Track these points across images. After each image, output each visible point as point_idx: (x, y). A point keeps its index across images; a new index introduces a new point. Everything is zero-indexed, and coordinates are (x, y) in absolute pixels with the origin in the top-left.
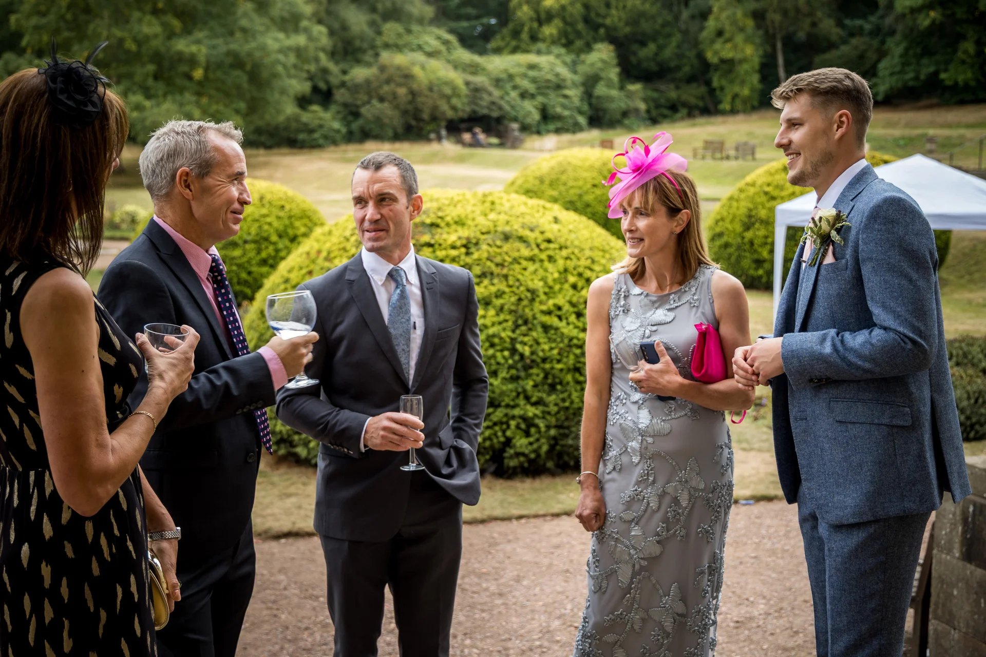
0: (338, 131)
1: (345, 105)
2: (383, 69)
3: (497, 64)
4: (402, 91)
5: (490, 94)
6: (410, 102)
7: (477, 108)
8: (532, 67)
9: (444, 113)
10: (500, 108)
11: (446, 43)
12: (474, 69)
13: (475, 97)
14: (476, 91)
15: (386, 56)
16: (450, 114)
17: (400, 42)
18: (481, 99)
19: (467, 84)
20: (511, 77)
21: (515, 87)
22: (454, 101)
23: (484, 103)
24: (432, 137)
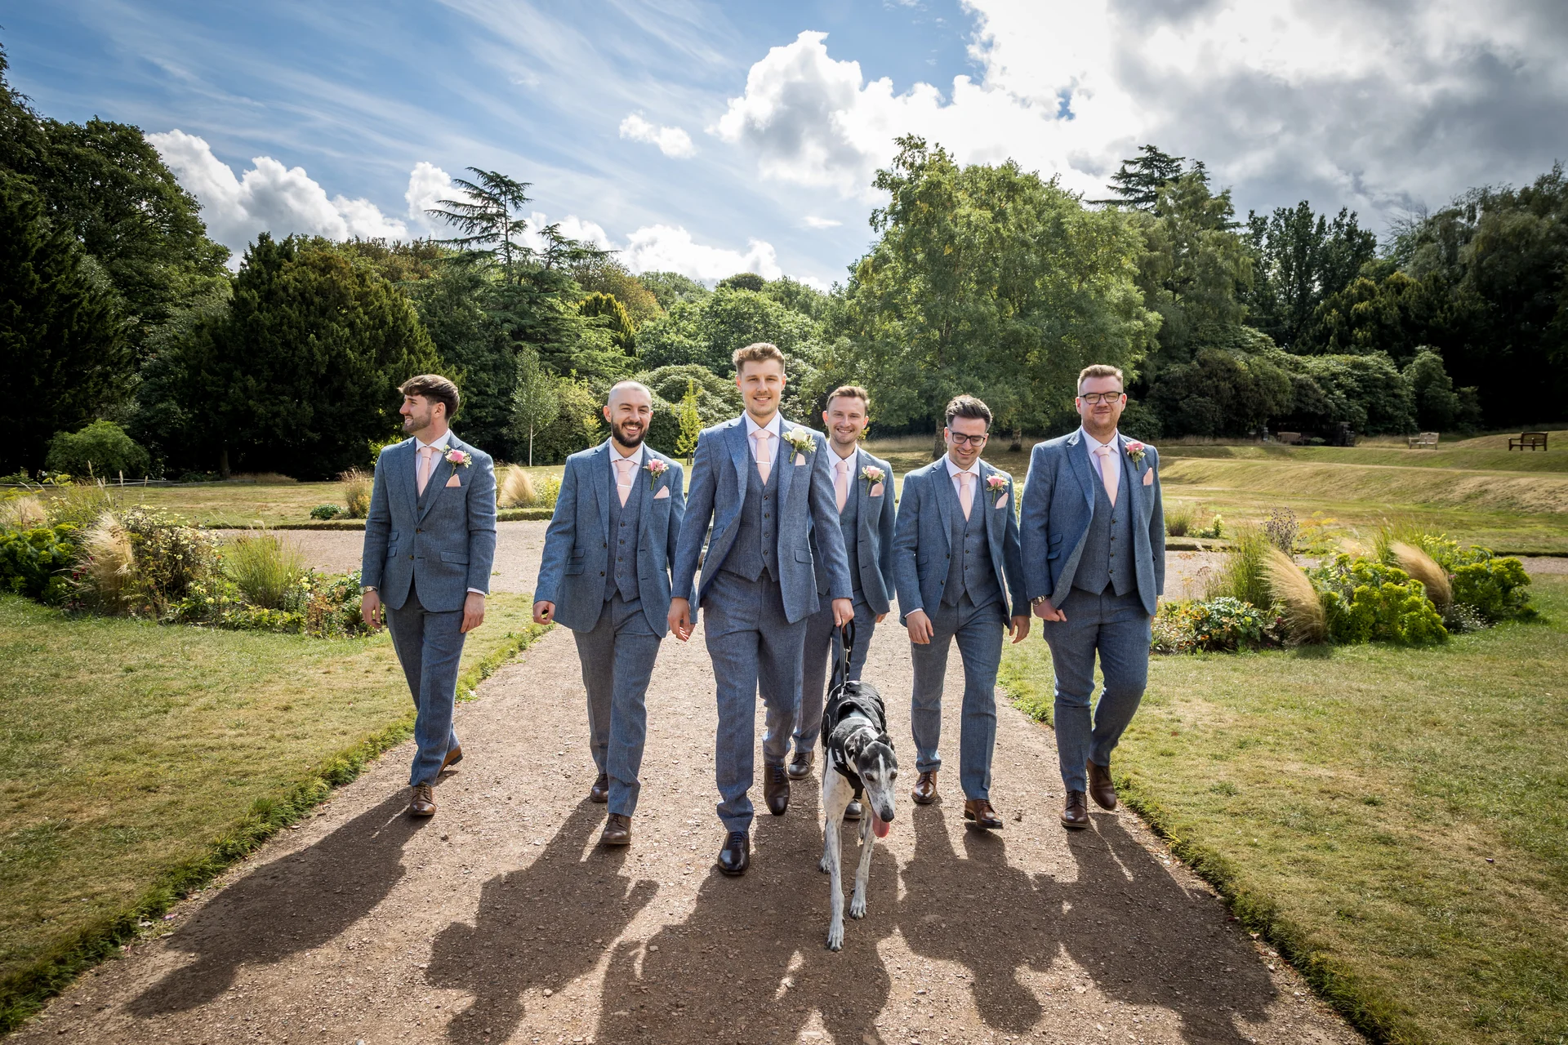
0: (1155, 425)
1: (1161, 399)
2: (1203, 364)
3: (1315, 363)
4: (1225, 385)
5: (1315, 391)
6: (1233, 398)
7: (1302, 405)
8: (1355, 366)
9: (1270, 409)
10: (1326, 406)
11: (1263, 340)
12: (1296, 367)
13: (1299, 394)
14: (1301, 387)
15: (1204, 352)
16: (1276, 410)
17: (1217, 340)
18: (1307, 396)
19: (1293, 380)
20: (1335, 376)
21: (1339, 386)
22: (1280, 396)
23: (1311, 401)
24: (1252, 433)
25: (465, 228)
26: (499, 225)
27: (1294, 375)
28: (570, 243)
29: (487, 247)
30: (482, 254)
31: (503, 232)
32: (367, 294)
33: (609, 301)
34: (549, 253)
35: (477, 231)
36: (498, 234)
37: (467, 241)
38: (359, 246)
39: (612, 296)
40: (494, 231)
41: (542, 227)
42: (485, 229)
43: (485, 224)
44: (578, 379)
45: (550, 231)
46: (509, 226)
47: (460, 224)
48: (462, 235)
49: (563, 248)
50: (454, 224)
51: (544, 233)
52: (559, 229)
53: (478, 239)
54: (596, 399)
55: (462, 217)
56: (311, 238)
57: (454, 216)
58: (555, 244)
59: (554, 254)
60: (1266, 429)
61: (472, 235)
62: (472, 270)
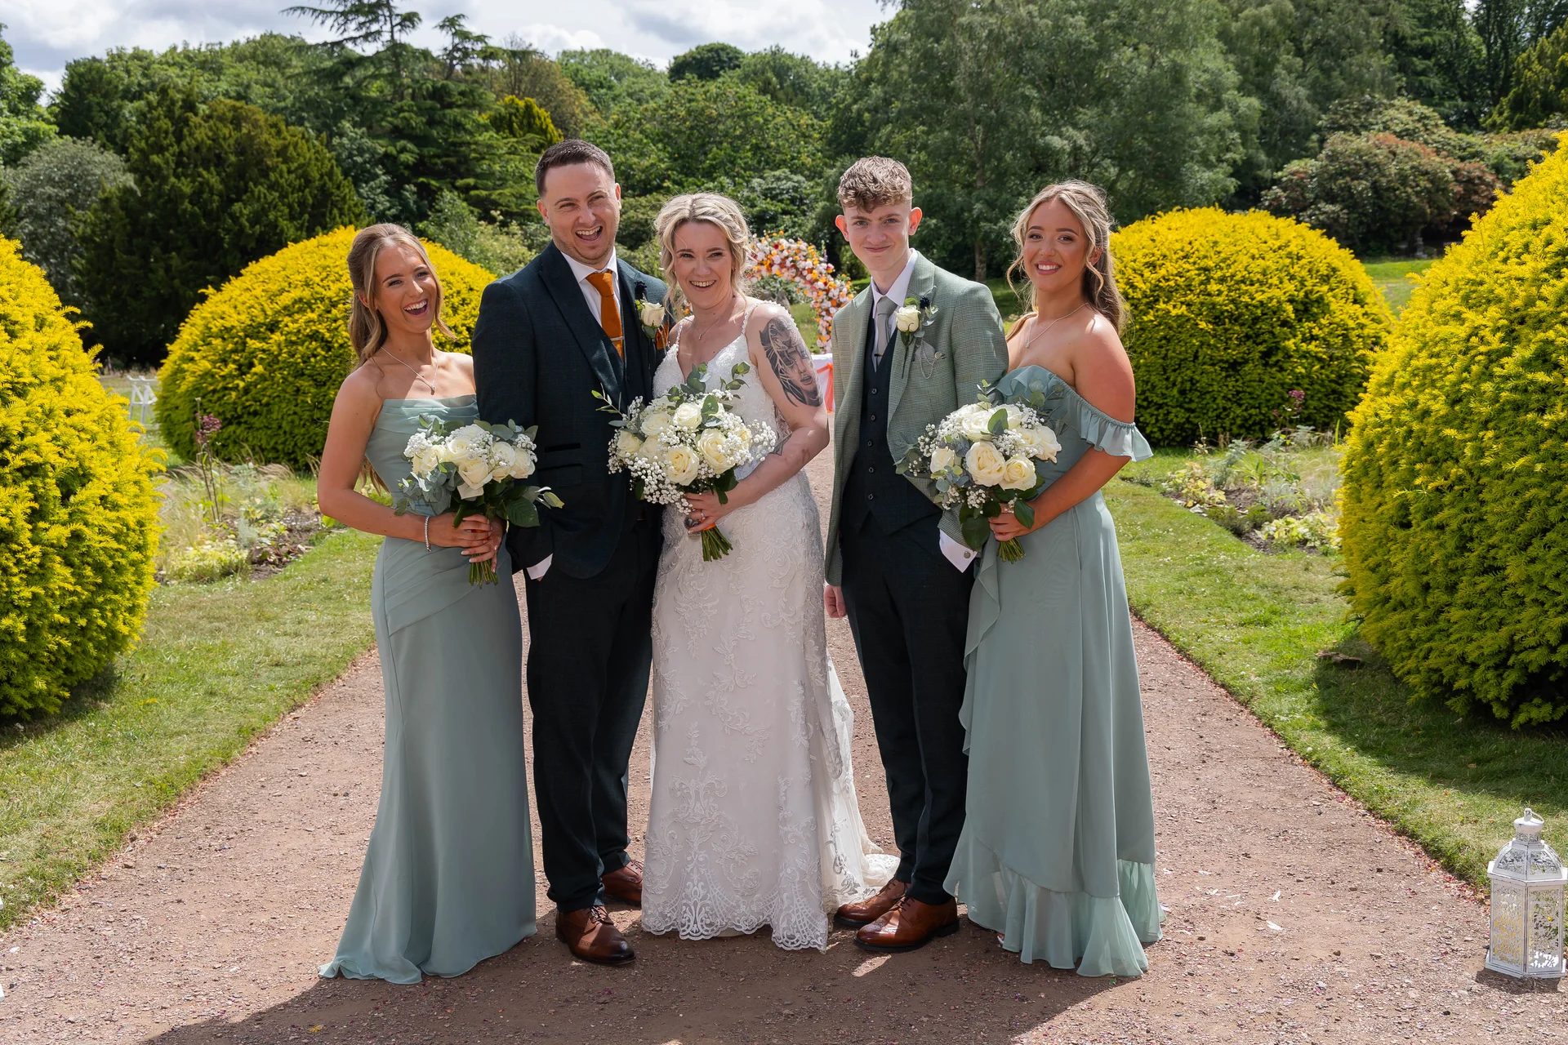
2: (1333, 158)
3: (1498, 145)
4: (1361, 186)
5: (1488, 185)
6: (1372, 201)
9: (1424, 213)
11: (1423, 118)
12: (1467, 152)
13: (1466, 190)
14: (1468, 181)
15: (1337, 141)
16: (1431, 216)
17: (1357, 122)
18: (1475, 192)
19: (1456, 173)
20: (1518, 161)
22: (1436, 196)
23: (1480, 199)
24: (1403, 246)
25: (334, 29)
26: (382, 18)
27: (1458, 164)
28: (480, 39)
29: (369, 49)
30: (361, 61)
31: (387, 27)
32: (285, 147)
33: (528, 107)
34: (451, 52)
35: (352, 30)
36: (379, 32)
37: (339, 44)
38: (188, 56)
39: (532, 100)
40: (374, 27)
41: (439, 21)
42: (361, 25)
43: (362, 19)
44: (504, 224)
45: (450, 23)
46: (398, 20)
47: (330, 21)
48: (333, 36)
49: (468, 45)
50: (323, 23)
51: (442, 27)
52: (462, 22)
53: (353, 39)
54: (530, 248)
55: (331, 13)
56: (130, 51)
57: (323, 12)
58: (457, 41)
59: (457, 55)
60: (1420, 241)
61: (346, 35)
62: (348, 80)
